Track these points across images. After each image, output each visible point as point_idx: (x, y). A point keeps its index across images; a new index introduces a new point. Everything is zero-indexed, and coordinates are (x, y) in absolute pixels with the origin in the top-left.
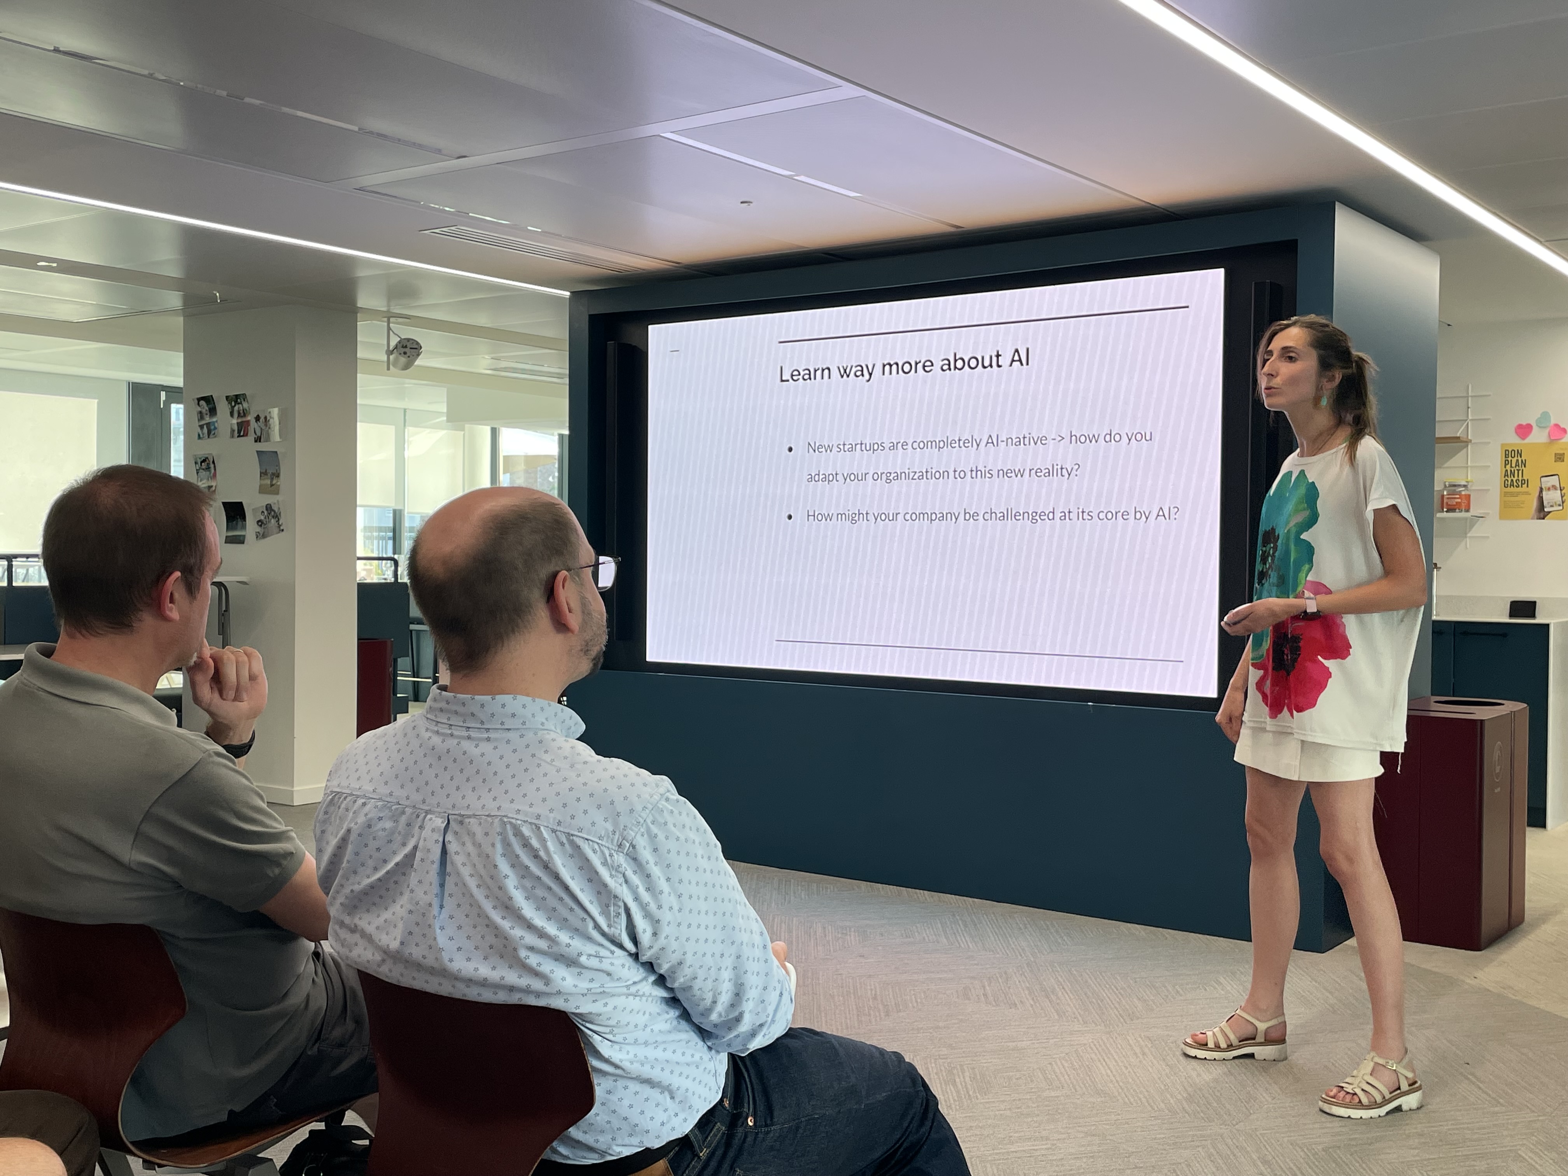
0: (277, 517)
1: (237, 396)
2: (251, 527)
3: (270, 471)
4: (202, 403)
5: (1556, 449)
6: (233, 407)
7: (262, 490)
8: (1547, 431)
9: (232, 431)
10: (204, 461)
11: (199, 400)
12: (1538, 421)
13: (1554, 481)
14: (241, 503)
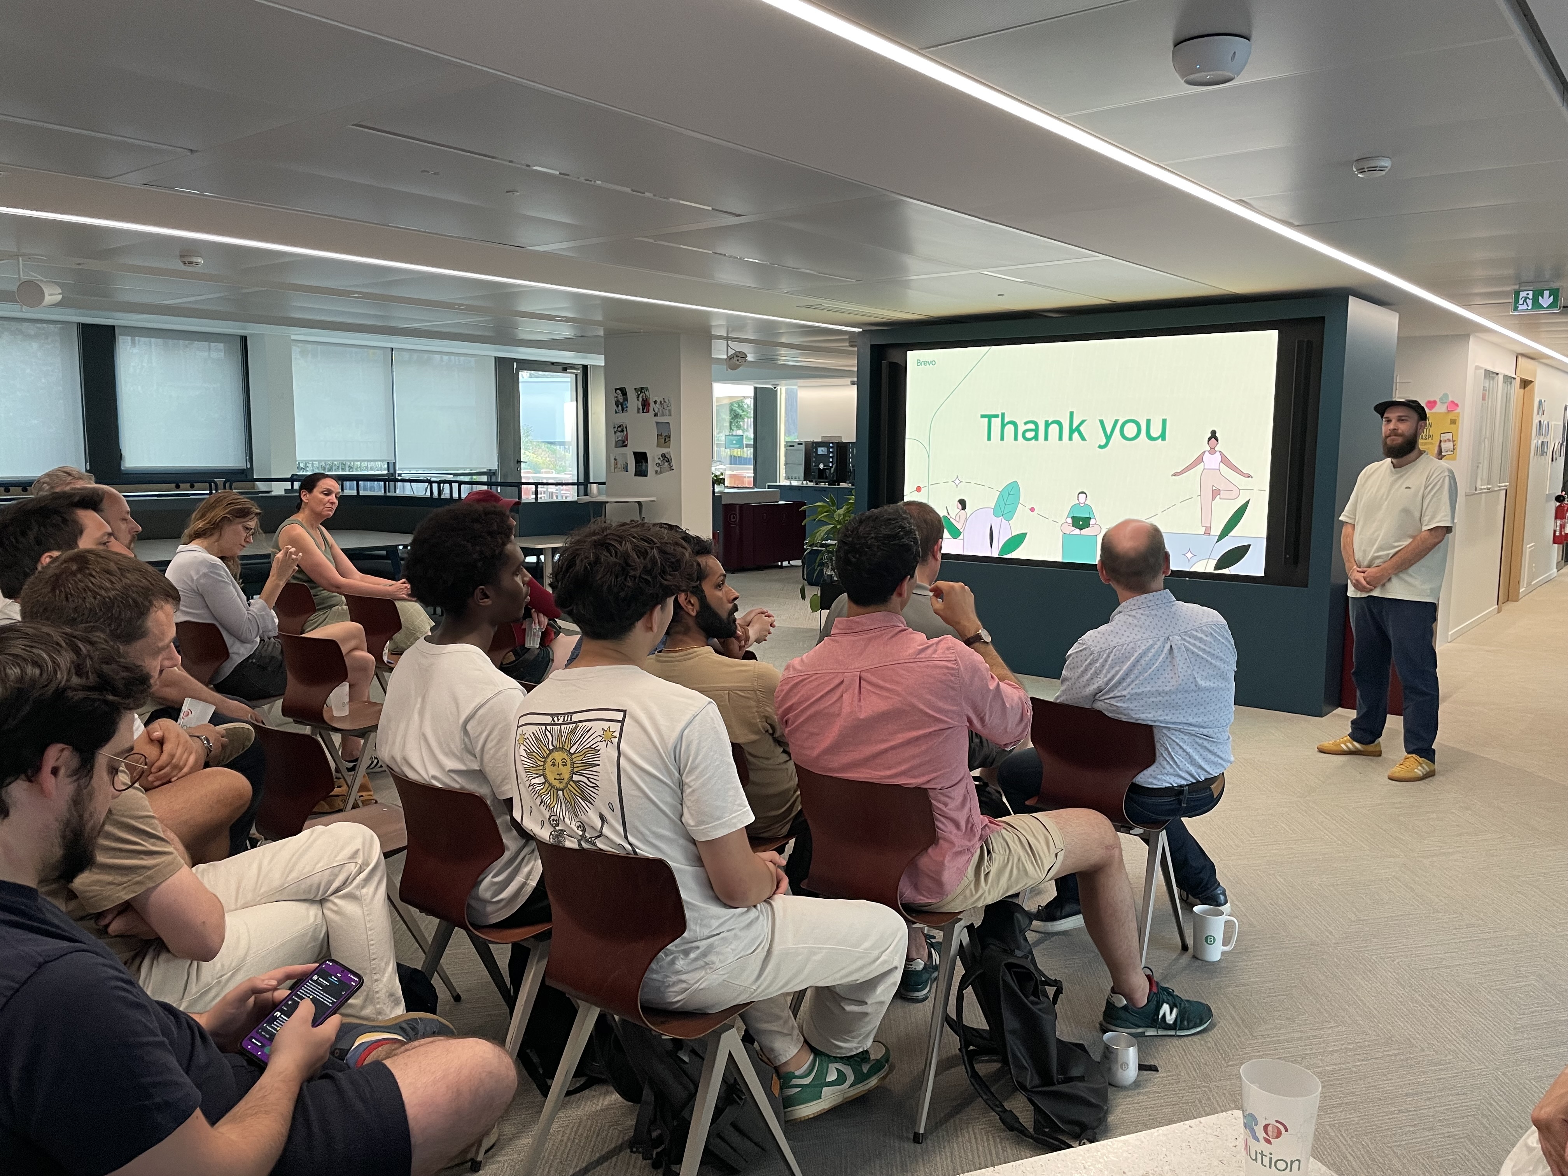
0: (669, 461)
1: (642, 388)
2: (651, 467)
3: (664, 435)
4: (618, 391)
5: (1451, 416)
6: (639, 395)
7: (659, 445)
8: (1446, 405)
9: (639, 409)
10: (620, 426)
11: (616, 389)
12: (1441, 399)
13: (1449, 436)
14: (645, 453)
